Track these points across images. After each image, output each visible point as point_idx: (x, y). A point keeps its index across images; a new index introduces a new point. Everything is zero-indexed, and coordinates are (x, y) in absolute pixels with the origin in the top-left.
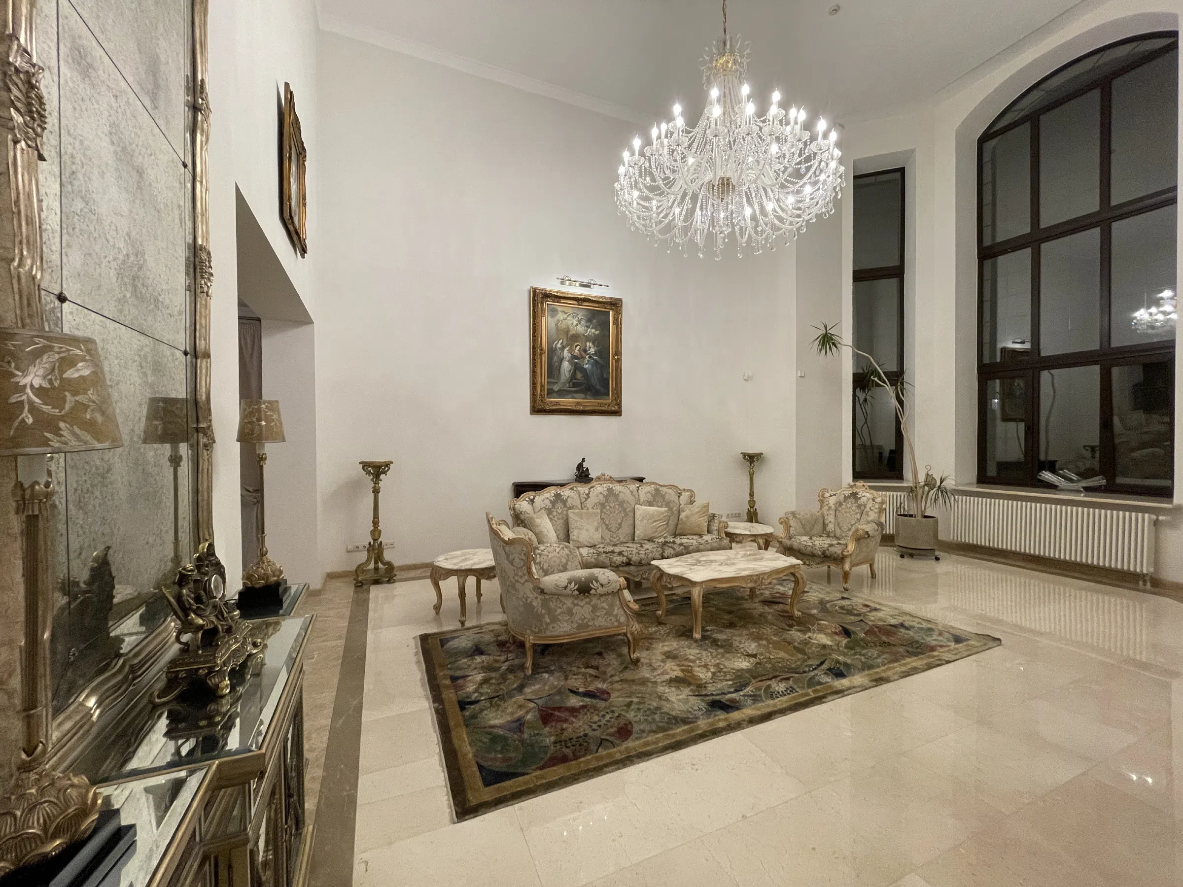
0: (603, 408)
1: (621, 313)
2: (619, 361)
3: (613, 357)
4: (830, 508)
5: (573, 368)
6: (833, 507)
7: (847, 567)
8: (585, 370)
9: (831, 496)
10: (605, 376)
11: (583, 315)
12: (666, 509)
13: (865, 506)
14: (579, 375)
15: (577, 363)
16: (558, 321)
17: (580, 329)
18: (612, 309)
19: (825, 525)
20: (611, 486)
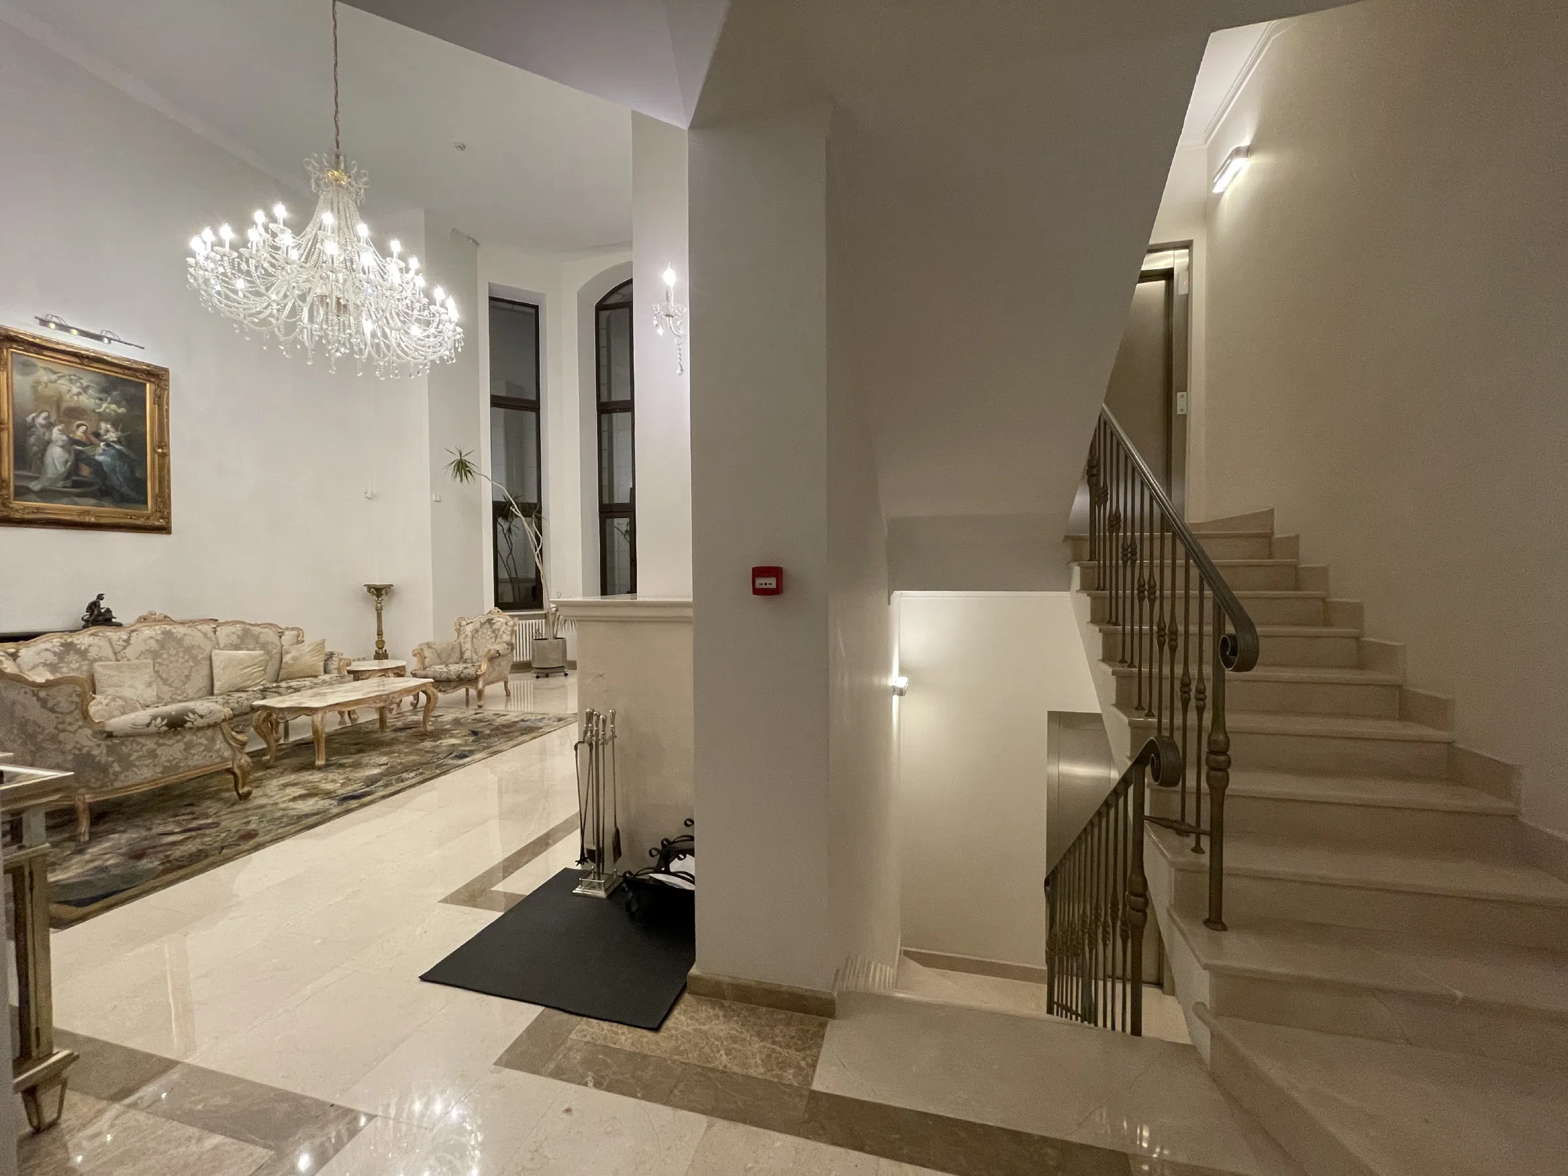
0: (138, 522)
1: (168, 390)
2: (164, 456)
3: (154, 451)
4: (466, 636)
5: (72, 457)
6: (470, 634)
7: (480, 685)
8: (99, 464)
9: (468, 624)
10: (138, 474)
11: (91, 381)
12: (262, 652)
13: (499, 630)
14: (85, 471)
15: (81, 451)
16: (38, 383)
17: (87, 401)
18: (149, 381)
19: (462, 653)
20: (168, 628)
